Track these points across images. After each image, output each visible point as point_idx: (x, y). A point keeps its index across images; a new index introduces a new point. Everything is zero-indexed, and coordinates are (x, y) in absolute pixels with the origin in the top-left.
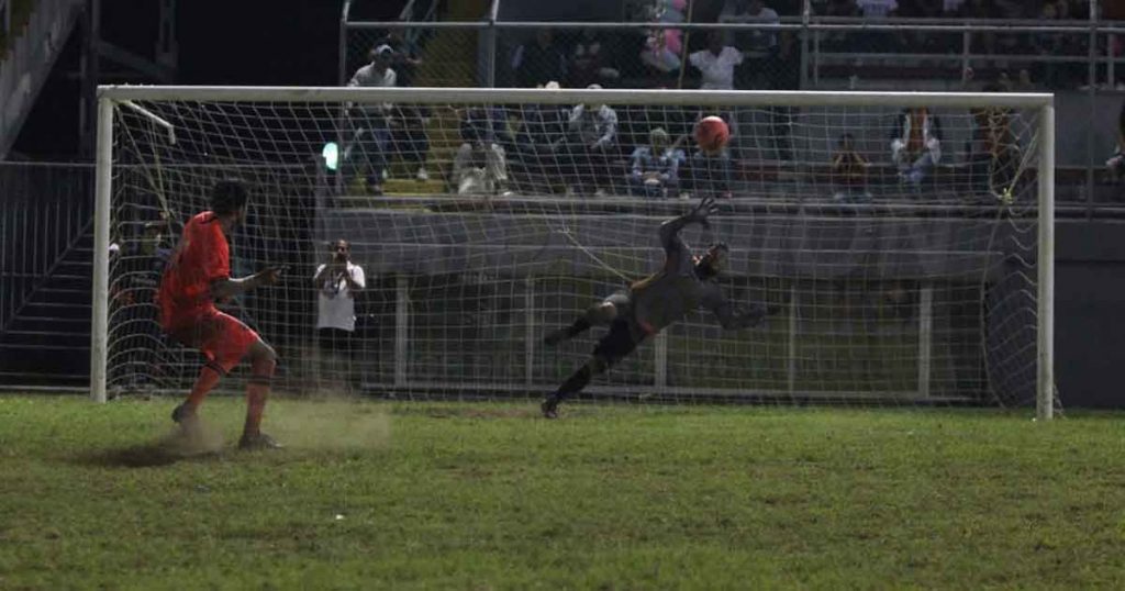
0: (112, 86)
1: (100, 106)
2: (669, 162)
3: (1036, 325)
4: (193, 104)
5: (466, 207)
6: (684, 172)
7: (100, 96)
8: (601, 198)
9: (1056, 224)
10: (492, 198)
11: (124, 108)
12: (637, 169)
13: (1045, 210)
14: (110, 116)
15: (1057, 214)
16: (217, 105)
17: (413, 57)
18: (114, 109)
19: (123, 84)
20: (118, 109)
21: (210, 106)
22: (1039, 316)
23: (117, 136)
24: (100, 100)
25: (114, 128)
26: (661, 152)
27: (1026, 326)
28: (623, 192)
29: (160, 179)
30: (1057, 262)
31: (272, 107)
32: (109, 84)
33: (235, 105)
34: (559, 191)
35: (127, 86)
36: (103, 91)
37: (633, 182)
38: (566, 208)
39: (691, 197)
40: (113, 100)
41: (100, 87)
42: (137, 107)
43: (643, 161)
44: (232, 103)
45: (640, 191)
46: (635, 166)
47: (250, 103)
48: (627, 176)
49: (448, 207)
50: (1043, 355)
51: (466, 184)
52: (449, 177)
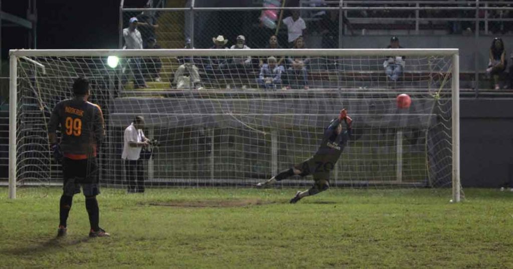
0: (16, 50)
1: (10, 60)
2: (277, 72)
3: (451, 156)
4: (55, 58)
5: (180, 95)
6: (284, 77)
7: (11, 55)
8: (245, 90)
9: (461, 101)
10: (193, 91)
11: (22, 60)
12: (262, 75)
13: (455, 93)
14: (15, 64)
15: (461, 96)
16: (66, 58)
17: (154, 24)
18: (18, 61)
19: (21, 49)
20: (19, 60)
21: (63, 59)
22: (453, 152)
23: (19, 72)
24: (11, 57)
25: (18, 69)
26: (274, 67)
27: (447, 157)
28: (254, 87)
29: (39, 92)
30: (461, 118)
31: (91, 59)
32: (15, 49)
33: (74, 58)
34: (224, 87)
35: (23, 50)
36: (12, 52)
37: (259, 82)
38: (227, 96)
39: (287, 89)
40: (16, 57)
41: (10, 50)
42: (28, 59)
43: (264, 72)
44: (73, 57)
45: (263, 87)
46: (261, 74)
47: (82, 57)
48: (256, 79)
49: (172, 95)
50: (455, 171)
51: (180, 84)
52: (172, 81)
